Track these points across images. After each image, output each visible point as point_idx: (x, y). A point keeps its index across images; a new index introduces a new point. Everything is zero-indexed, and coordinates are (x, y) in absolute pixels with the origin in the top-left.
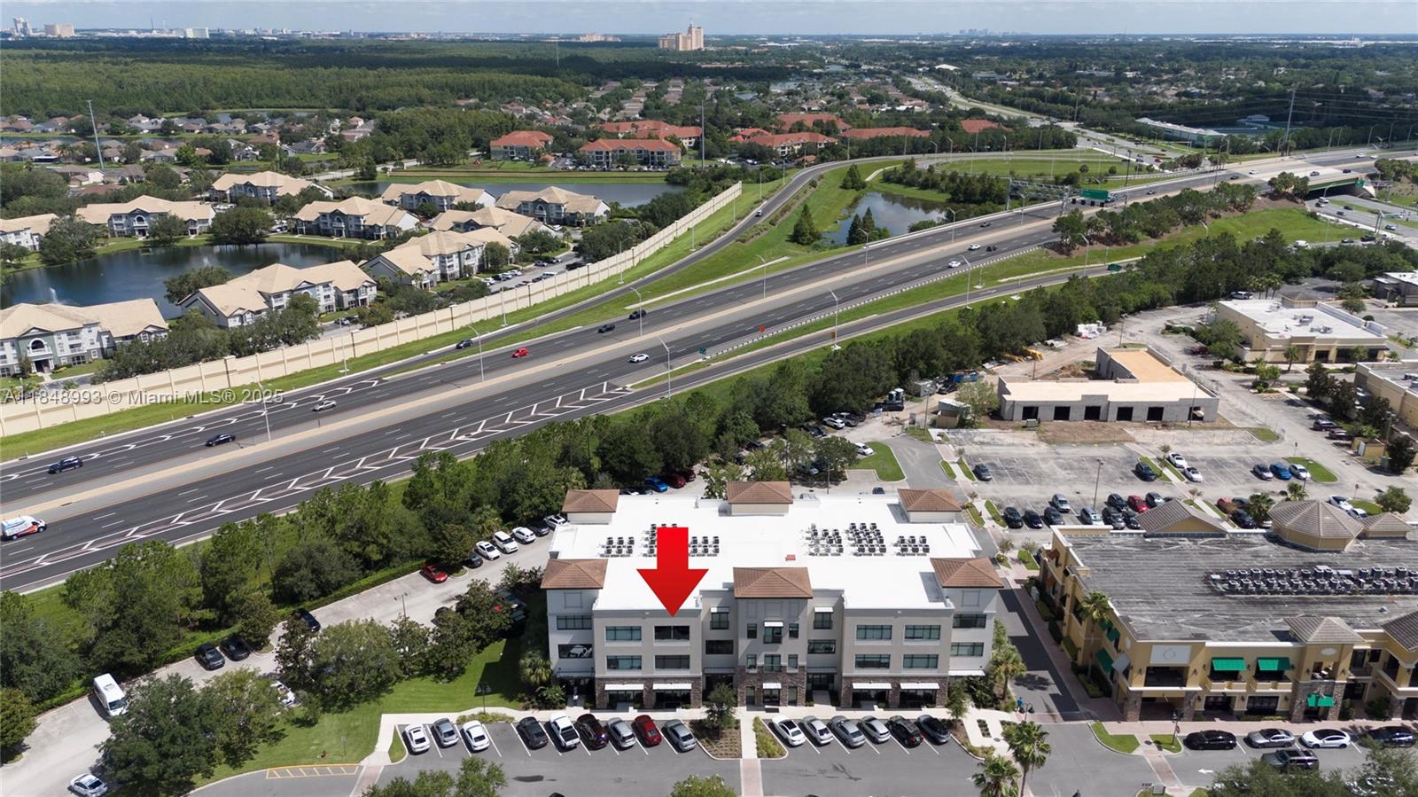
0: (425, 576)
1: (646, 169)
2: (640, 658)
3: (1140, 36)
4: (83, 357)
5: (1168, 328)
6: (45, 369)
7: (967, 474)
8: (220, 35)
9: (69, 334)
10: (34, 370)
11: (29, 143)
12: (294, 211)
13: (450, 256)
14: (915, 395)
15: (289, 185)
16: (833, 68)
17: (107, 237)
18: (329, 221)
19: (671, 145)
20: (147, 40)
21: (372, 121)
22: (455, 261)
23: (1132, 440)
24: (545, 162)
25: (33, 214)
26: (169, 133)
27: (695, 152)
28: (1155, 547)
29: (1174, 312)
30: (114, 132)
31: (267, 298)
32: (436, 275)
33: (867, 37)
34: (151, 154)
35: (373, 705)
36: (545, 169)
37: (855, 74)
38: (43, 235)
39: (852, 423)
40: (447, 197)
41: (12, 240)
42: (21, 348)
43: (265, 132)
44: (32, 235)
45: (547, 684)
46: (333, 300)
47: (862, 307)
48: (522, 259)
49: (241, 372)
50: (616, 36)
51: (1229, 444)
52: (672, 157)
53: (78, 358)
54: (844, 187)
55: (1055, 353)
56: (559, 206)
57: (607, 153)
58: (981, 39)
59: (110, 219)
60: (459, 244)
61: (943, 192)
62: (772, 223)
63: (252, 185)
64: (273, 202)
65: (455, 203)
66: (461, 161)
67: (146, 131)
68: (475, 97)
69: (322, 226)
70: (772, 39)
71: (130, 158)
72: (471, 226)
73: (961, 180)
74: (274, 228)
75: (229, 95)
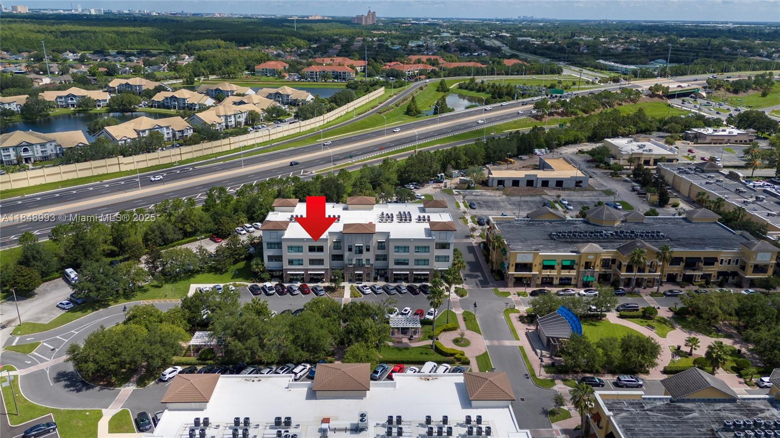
0: (212, 240)
1: (336, 81)
2: (302, 260)
3: (615, 21)
4: (48, 157)
5: (580, 151)
6: (29, 162)
7: (466, 206)
8: (109, 13)
9: (41, 146)
10: (24, 162)
11: (9, 64)
12: (151, 97)
13: (230, 116)
14: (450, 177)
15: (149, 85)
16: (445, 35)
17: (55, 108)
18: (169, 101)
19: (350, 69)
20: (68, 15)
21: (193, 57)
22: (233, 119)
23: (546, 194)
24: (284, 77)
25: (16, 95)
26: (84, 61)
27: (364, 74)
28: (532, 225)
29: (586, 145)
30: (54, 60)
31: (138, 132)
32: (223, 125)
33: (467, 19)
34: (75, 71)
35: (187, 281)
36: (284, 80)
37: (456, 38)
38: (22, 105)
39: (418, 187)
40: (230, 91)
41: (7, 107)
42: (18, 151)
43: (135, 61)
44: (17, 105)
45: (263, 272)
46: (171, 135)
47: (433, 141)
48: (268, 119)
49: (125, 164)
50: (328, 17)
51: (591, 196)
52: (350, 75)
53: (45, 157)
54: (438, 90)
55: (522, 161)
56: (288, 96)
57: (316, 72)
58: (528, 21)
59: (56, 99)
60: (234, 110)
61: (488, 93)
62: (397, 106)
63: (129, 84)
64: (140, 93)
65: (235, 94)
66: (239, 77)
67: (71, 60)
68: (249, 45)
69: (165, 104)
70: (414, 19)
71: (64, 72)
72: (242, 103)
73: (497, 87)
74: (141, 105)
75: (116, 42)
